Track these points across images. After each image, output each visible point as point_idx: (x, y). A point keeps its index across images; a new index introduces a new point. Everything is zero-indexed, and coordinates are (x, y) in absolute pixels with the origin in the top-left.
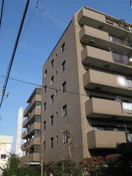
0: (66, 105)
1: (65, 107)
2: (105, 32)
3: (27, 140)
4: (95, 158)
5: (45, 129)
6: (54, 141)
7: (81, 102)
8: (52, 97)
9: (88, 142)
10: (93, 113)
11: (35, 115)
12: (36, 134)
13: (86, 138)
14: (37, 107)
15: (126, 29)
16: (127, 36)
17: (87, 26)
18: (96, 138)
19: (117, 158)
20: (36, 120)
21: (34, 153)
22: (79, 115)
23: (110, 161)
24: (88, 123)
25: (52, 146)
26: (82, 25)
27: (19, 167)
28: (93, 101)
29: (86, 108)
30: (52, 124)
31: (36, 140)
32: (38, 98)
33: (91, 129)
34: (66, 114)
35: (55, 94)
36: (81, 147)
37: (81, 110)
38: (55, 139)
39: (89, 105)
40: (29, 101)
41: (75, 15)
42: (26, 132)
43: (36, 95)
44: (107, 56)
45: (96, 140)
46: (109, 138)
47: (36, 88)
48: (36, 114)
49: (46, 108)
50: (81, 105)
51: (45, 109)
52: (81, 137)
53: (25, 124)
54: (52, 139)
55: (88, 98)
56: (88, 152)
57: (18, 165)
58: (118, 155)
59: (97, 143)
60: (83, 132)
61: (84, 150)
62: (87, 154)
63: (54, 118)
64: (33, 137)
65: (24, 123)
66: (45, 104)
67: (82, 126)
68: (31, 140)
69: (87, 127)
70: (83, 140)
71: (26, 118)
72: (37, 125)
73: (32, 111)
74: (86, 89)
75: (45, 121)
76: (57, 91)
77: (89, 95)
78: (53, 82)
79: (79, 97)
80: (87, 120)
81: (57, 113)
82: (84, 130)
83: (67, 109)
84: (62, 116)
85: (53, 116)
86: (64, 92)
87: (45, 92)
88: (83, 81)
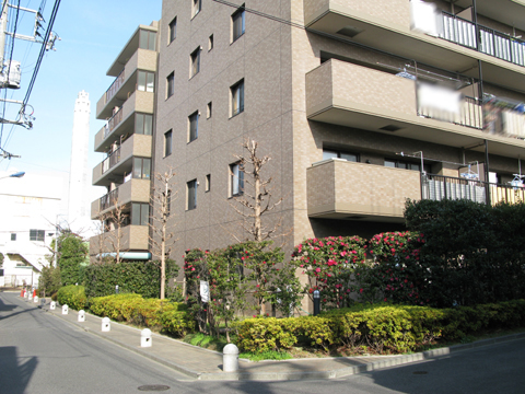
0: (242, 81)
1: (237, 87)
3: (109, 188)
4: (342, 240)
5: (168, 153)
6: (198, 192)
8: (195, 55)
9: (308, 195)
10: (332, 109)
11: (135, 113)
12: (137, 171)
13: (305, 184)
14: (141, 88)
18: (338, 182)
19: (405, 241)
20: (137, 127)
21: (131, 227)
22: (287, 112)
23: (384, 250)
24: (312, 139)
25: (192, 206)
27: (84, 264)
28: (334, 72)
29: (307, 90)
30: (193, 138)
31: (136, 188)
32: (144, 59)
33: (321, 156)
34: (242, 109)
35: (206, 46)
36: (289, 210)
37: (294, 97)
38: (202, 184)
39: (319, 83)
40: (116, 70)
42: (107, 163)
43: (139, 50)
45: (337, 191)
46: (372, 185)
47: (139, 29)
48: (137, 109)
49: (175, 91)
50: (294, 80)
51: (170, 94)
52: (288, 180)
53: (103, 140)
54: (191, 184)
55: (317, 61)
56: (308, 225)
57: (82, 261)
58: (408, 233)
59: (337, 199)
60: (295, 164)
61: (295, 219)
62: (304, 231)
63: (200, 121)
64: (127, 178)
65: (98, 136)
66: (171, 77)
67: (295, 147)
68: (121, 187)
69: (307, 151)
70: (296, 189)
71: (107, 122)
72: (140, 144)
73: (125, 100)
74: (314, 33)
75: (171, 131)
76: (211, 38)
77: (319, 53)
78: (200, 10)
79: (289, 57)
80: (308, 127)
81: (210, 105)
82: (300, 159)
83: (246, 93)
84: (227, 114)
85: (196, 113)
86: (235, 39)
87: (171, 41)
88: (305, 6)
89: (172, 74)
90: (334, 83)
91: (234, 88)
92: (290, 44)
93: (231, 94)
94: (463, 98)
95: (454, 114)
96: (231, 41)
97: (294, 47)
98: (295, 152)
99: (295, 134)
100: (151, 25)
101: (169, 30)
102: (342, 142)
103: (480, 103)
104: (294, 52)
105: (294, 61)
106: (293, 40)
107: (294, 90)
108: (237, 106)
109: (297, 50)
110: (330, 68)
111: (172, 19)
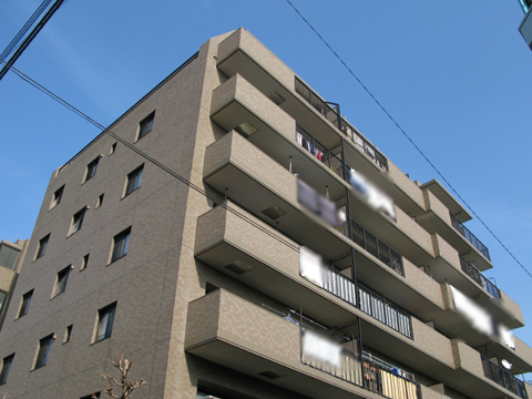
0: (114, 305)
1: (107, 310)
2: (287, 115)
7: (177, 298)
8: (63, 274)
10: (216, 340)
15: (340, 129)
16: (340, 149)
17: (243, 80)
22: (164, 340)
26: (225, 75)
28: (222, 302)
29: (188, 320)
30: (39, 364)
33: (193, 394)
34: (108, 335)
35: (78, 265)
37: (174, 325)
39: (204, 313)
41: (212, 39)
44: (283, 183)
47: (3, 244)
49: (29, 310)
50: (176, 307)
51: (22, 314)
55: (202, 292)
63: (53, 345)
66: (28, 296)
67: (168, 380)
69: (180, 386)
74: (203, 262)
75: (13, 356)
76: (86, 258)
77: (204, 284)
78: (79, 228)
79: (174, 282)
80: (185, 360)
81: (70, 328)
82: (171, 394)
83: (116, 317)
84: (90, 339)
85: (51, 336)
86: (114, 260)
87: (38, 257)
88: (197, 235)
89: (31, 293)
90: (221, 314)
91: (102, 312)
92: (178, 268)
93: (98, 317)
94: (345, 352)
95: (335, 368)
96: (109, 262)
97: (180, 272)
98: (167, 386)
99: (169, 365)
100: (17, 243)
101: (39, 246)
102: (218, 383)
103: (360, 360)
104: (180, 278)
105: (179, 287)
106: (181, 265)
107: (175, 317)
108: (103, 332)
109: (184, 277)
110: (218, 298)
111: (45, 235)
